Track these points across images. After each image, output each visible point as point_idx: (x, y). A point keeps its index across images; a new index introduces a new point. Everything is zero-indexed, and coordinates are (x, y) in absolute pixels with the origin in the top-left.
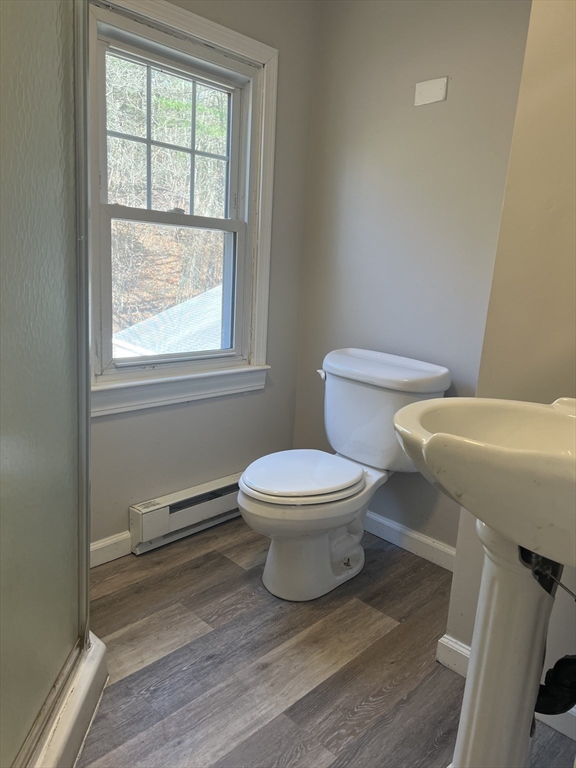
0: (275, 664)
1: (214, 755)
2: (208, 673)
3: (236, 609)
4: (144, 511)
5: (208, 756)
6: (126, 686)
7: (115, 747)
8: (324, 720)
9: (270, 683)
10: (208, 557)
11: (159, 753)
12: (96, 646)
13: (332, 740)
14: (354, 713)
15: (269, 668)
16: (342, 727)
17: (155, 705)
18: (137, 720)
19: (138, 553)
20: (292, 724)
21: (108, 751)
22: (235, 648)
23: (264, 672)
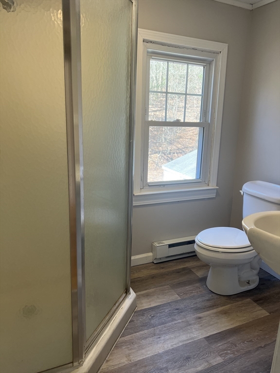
0: (204, 318)
1: (172, 346)
2: (175, 315)
3: (192, 293)
4: (158, 245)
5: (169, 345)
6: (143, 312)
7: (135, 333)
8: (221, 345)
9: (200, 325)
10: (184, 269)
11: (151, 339)
12: (132, 295)
13: (223, 354)
14: (236, 346)
15: (202, 319)
16: (229, 350)
17: (152, 322)
18: (145, 326)
19: (155, 263)
20: (207, 343)
21: (133, 333)
22: (188, 308)
23: (199, 320)
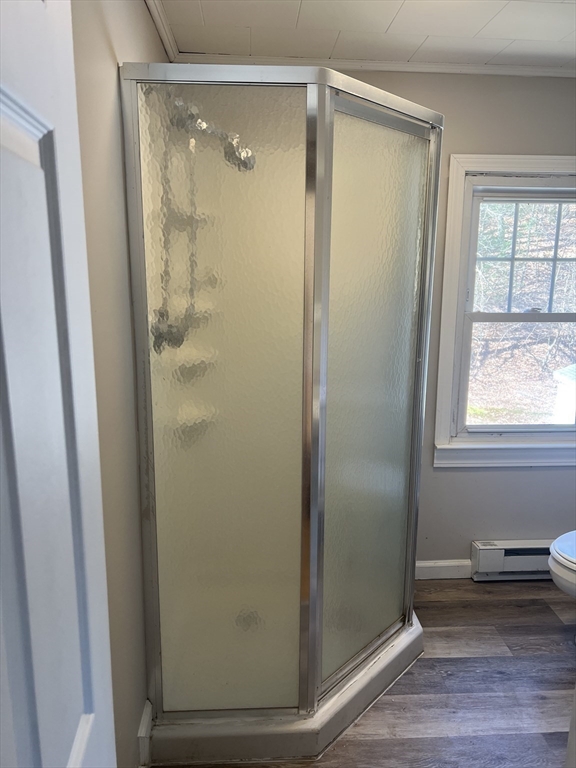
0: (552, 700)
1: (475, 731)
2: (494, 682)
3: (539, 649)
4: (482, 547)
5: (470, 730)
6: (433, 663)
7: (412, 693)
9: (541, 710)
10: (534, 602)
11: (438, 711)
12: (416, 628)
15: (547, 701)
17: (448, 683)
18: (433, 687)
19: (475, 580)
20: (545, 743)
21: (407, 694)
22: (523, 675)
23: (541, 701)
